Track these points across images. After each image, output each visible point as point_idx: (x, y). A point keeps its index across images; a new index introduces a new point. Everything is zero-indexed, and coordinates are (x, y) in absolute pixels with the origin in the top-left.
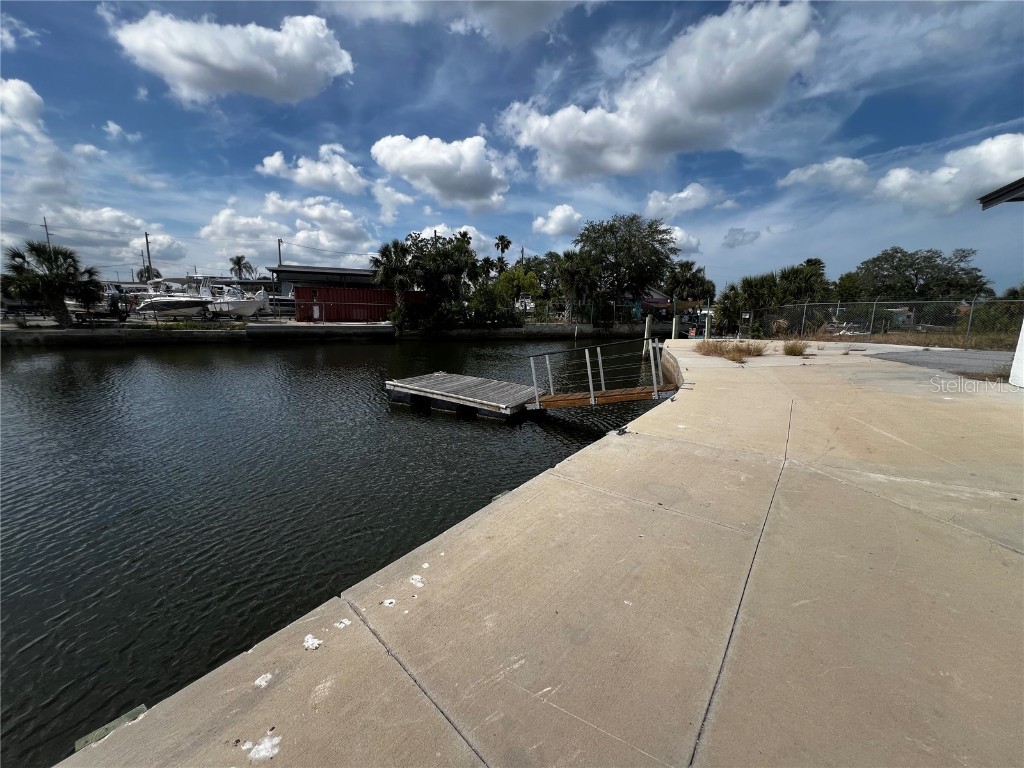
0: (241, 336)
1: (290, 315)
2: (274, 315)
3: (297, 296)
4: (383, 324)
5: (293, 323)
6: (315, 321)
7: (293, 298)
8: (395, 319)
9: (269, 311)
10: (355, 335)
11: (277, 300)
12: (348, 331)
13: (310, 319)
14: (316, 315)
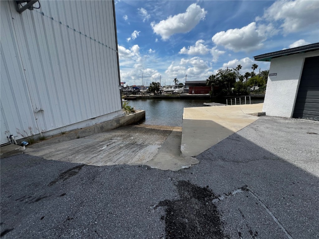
0: (179, 97)
1: (187, 92)
2: (185, 93)
3: (190, 89)
4: (208, 94)
5: (188, 94)
6: (193, 94)
7: (189, 89)
8: (210, 93)
9: (183, 92)
10: (201, 97)
11: (186, 90)
12: (200, 96)
13: (192, 93)
14: (193, 93)
